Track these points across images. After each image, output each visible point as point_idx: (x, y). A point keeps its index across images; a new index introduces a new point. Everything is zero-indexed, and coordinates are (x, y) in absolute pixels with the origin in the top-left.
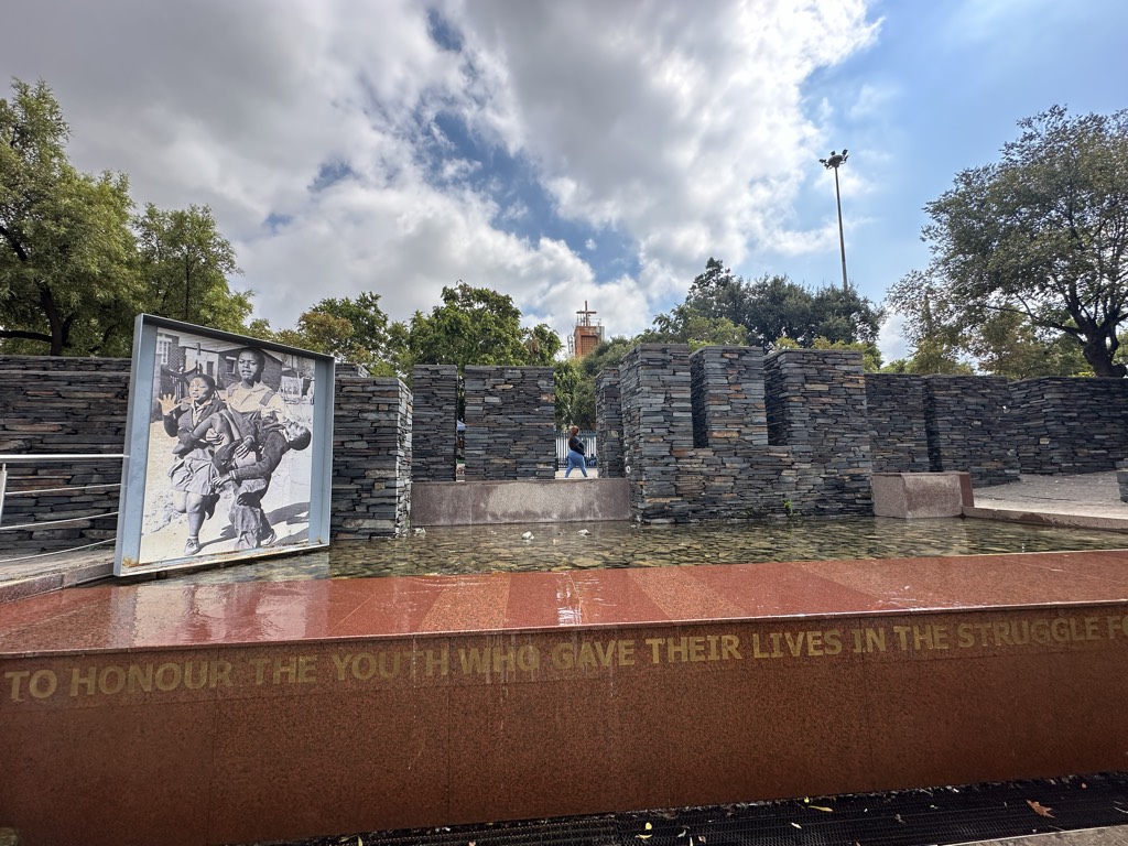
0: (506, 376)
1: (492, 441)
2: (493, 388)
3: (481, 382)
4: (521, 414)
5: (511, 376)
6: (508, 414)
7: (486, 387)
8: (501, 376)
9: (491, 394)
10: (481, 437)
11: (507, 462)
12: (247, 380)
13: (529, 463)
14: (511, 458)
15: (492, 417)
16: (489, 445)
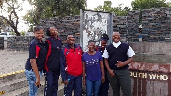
0: (155, 11)
1: (150, 31)
2: (151, 15)
3: (147, 14)
4: (160, 22)
5: (156, 11)
6: (156, 23)
7: (149, 15)
8: (154, 11)
9: (150, 17)
10: (147, 30)
11: (155, 37)
12: (97, 21)
13: (162, 37)
14: (156, 36)
15: (150, 24)
16: (149, 32)
